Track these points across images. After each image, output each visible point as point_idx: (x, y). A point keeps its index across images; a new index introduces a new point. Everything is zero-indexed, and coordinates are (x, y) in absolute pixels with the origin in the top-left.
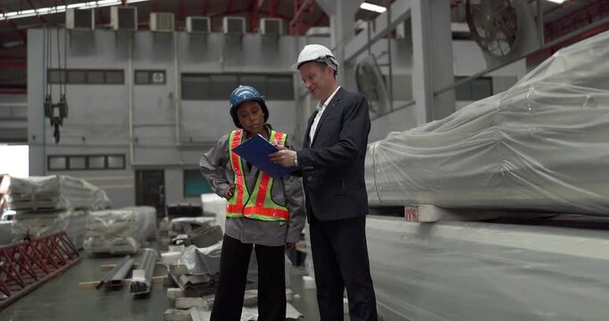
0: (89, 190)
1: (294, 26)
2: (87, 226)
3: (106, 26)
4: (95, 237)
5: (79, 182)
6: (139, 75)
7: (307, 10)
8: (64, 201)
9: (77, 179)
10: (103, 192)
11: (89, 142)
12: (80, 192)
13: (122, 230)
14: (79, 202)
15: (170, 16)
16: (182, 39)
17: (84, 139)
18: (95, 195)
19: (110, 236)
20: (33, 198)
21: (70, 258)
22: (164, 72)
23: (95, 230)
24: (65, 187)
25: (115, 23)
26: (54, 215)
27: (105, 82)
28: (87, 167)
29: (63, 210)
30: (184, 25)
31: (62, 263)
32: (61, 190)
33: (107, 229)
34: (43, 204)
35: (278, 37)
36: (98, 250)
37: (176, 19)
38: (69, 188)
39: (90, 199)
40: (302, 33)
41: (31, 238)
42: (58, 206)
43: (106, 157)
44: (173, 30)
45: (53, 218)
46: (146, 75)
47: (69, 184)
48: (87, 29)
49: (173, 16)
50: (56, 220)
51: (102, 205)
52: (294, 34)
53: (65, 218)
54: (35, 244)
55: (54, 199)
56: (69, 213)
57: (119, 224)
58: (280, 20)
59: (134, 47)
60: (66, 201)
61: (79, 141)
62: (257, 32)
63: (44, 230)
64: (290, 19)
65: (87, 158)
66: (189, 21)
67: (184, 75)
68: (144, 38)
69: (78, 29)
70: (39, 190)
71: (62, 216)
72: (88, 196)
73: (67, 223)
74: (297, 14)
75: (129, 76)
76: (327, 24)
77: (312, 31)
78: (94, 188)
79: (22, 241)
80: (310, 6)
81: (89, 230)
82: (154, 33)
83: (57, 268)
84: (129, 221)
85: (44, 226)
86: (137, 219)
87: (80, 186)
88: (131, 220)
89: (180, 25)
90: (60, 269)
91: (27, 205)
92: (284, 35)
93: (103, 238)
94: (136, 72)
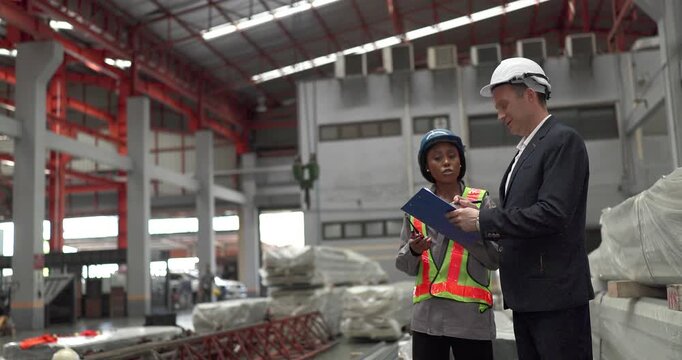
0: (355, 262)
1: (612, 40)
2: (344, 306)
3: (379, 69)
4: (354, 319)
5: (341, 254)
6: (419, 123)
7: (628, 18)
8: (320, 275)
9: (339, 250)
10: (377, 265)
11: (366, 205)
12: (342, 265)
13: (383, 310)
14: (342, 276)
15: (451, 50)
16: (468, 74)
17: (359, 202)
18: (365, 267)
19: (370, 317)
20: (287, 272)
21: (323, 343)
22: (447, 117)
23: (353, 310)
24: (323, 259)
25: (388, 65)
26: (308, 292)
27: (380, 134)
28: (364, 235)
29: (320, 286)
30: (468, 57)
31: (311, 348)
32: (316, 263)
33: (365, 309)
34: (298, 279)
35: (591, 58)
36: (356, 333)
37: (459, 51)
38: (328, 260)
39: (358, 273)
40: (626, 48)
41: (272, 319)
42: (314, 281)
43: (384, 222)
44: (455, 65)
45: (309, 295)
46: (426, 122)
47: (327, 255)
48: (358, 76)
49: (454, 49)
50: (312, 298)
51: (373, 280)
52: (614, 51)
53: (323, 296)
54: (278, 326)
55: (310, 274)
56: (327, 290)
57: (379, 303)
58: (593, 36)
59: (411, 91)
60: (324, 275)
61: (355, 206)
62: (562, 54)
63: (300, 309)
64: (606, 30)
65: (364, 224)
66: (474, 52)
67: (471, 118)
68: (422, 79)
69: (349, 77)
70: (293, 264)
71: (318, 293)
72: (355, 269)
73: (325, 301)
74: (617, 22)
75: (407, 125)
76: (654, 33)
77: (639, 44)
78: (362, 259)
79: (261, 322)
80: (632, 11)
81: (346, 309)
82: (434, 71)
83: (302, 353)
84: (391, 299)
85: (299, 304)
86: (401, 298)
87: (341, 258)
88: (393, 298)
89: (463, 59)
90: (306, 355)
91: (281, 280)
92: (599, 53)
93: (361, 320)
94: (415, 120)
